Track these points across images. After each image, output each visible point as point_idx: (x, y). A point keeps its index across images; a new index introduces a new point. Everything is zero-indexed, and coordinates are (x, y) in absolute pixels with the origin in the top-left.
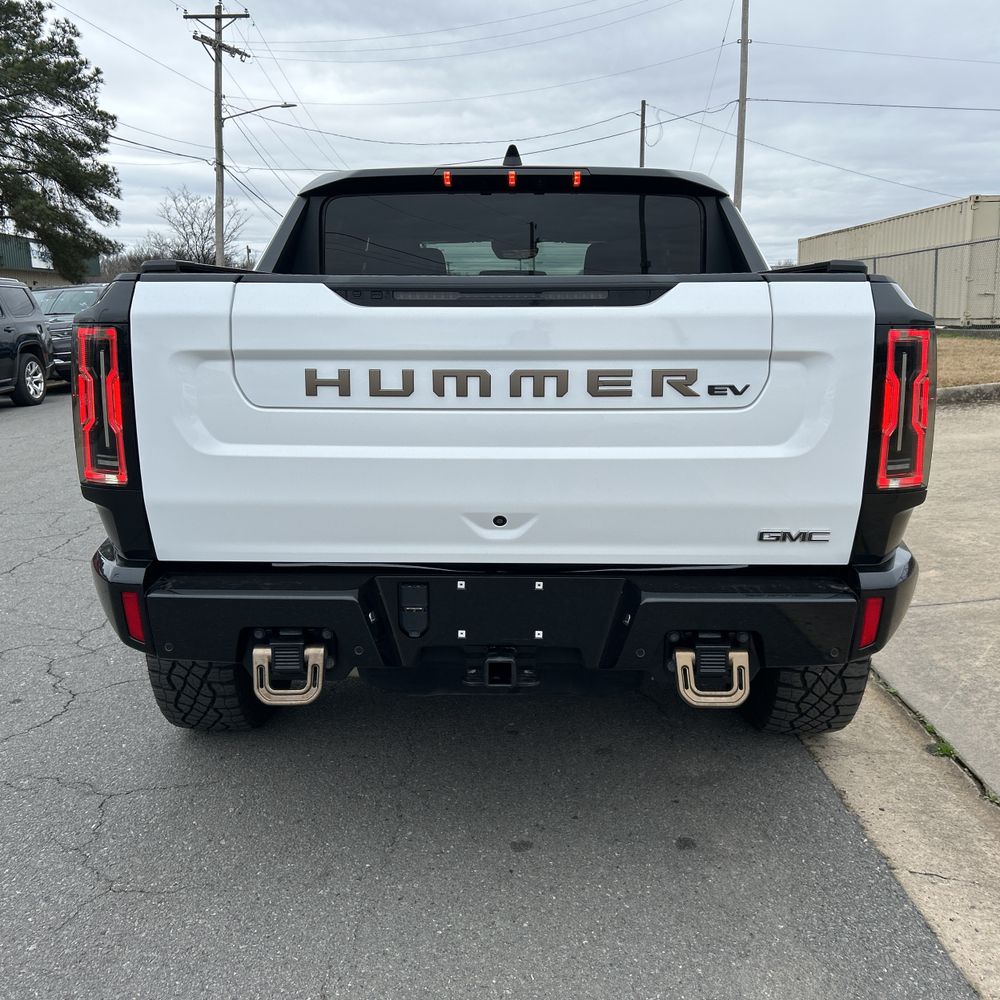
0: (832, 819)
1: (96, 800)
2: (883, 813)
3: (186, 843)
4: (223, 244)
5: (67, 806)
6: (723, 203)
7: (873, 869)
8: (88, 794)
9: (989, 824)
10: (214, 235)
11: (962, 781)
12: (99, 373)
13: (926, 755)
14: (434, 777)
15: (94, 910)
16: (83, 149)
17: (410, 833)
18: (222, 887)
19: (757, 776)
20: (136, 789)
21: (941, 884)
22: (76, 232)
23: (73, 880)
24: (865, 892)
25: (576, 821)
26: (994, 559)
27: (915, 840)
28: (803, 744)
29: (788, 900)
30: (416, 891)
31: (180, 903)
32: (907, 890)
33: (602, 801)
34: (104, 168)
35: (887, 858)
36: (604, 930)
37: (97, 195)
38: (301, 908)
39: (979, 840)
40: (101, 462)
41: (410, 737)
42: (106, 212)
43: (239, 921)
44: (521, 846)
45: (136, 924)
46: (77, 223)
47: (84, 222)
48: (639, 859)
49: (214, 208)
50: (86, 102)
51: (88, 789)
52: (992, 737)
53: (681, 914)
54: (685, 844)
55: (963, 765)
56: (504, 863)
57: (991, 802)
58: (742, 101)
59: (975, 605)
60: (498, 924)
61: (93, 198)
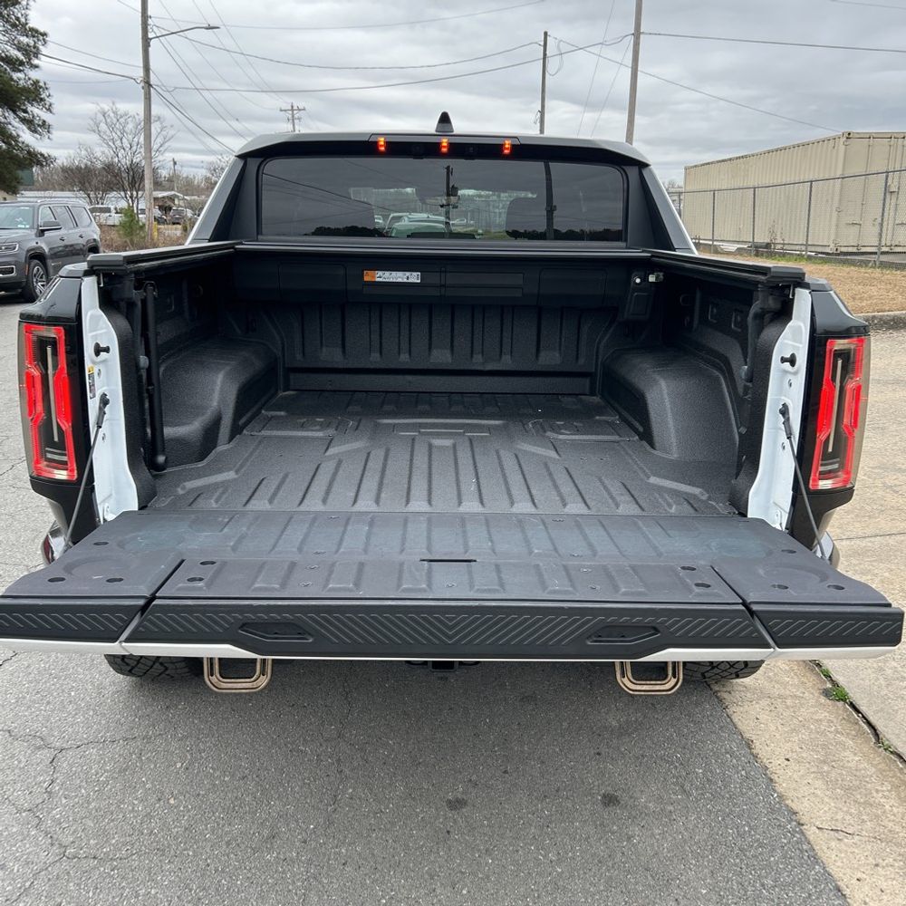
0: (743, 773)
1: (46, 755)
2: (789, 763)
3: (136, 802)
4: (151, 158)
5: (20, 762)
6: (645, 172)
7: (784, 827)
8: (39, 748)
9: (884, 773)
10: (142, 150)
11: (857, 727)
12: (46, 369)
13: (823, 700)
14: (370, 728)
15: (49, 880)
16: (15, 64)
17: (351, 791)
18: (172, 852)
19: (673, 726)
20: (86, 742)
21: (846, 840)
22: (11, 144)
23: (28, 846)
24: (779, 853)
25: (507, 775)
26: (872, 494)
27: (819, 792)
28: (711, 689)
29: (708, 862)
30: (360, 854)
31: (132, 870)
32: (816, 848)
33: (529, 754)
34: (36, 83)
35: (795, 813)
36: (539, 897)
37: (30, 108)
38: (249, 875)
39: (877, 791)
40: (49, 456)
41: (346, 684)
42: (39, 125)
43: (191, 890)
44: (456, 804)
45: (91, 894)
46: (11, 136)
47: (18, 135)
48: (568, 818)
49: (142, 124)
50: (18, 19)
51: (39, 742)
52: (882, 681)
53: (611, 878)
54: (610, 800)
55: (858, 711)
56: (442, 823)
57: (885, 749)
58: (637, 34)
59: (858, 542)
60: (438, 891)
61: (25, 111)
